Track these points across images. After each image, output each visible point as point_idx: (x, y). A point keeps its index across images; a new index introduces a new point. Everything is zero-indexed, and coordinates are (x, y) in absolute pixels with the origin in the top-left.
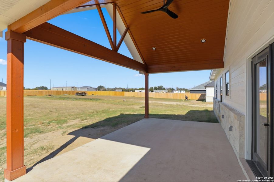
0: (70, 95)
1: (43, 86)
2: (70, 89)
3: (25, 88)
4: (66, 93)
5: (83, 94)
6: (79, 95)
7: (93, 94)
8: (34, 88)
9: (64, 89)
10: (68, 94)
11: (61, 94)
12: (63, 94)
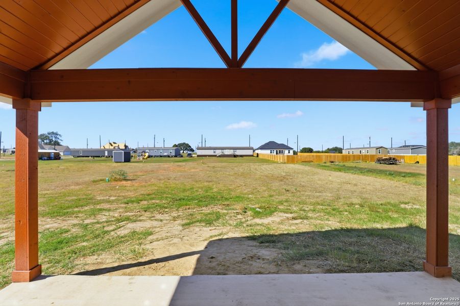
0: (366, 162)
1: (336, 147)
2: (373, 152)
3: (314, 150)
4: (360, 159)
5: (392, 161)
6: (382, 162)
7: (418, 162)
8: (324, 150)
9: (364, 152)
10: (363, 160)
11: (349, 160)
12: (354, 160)
